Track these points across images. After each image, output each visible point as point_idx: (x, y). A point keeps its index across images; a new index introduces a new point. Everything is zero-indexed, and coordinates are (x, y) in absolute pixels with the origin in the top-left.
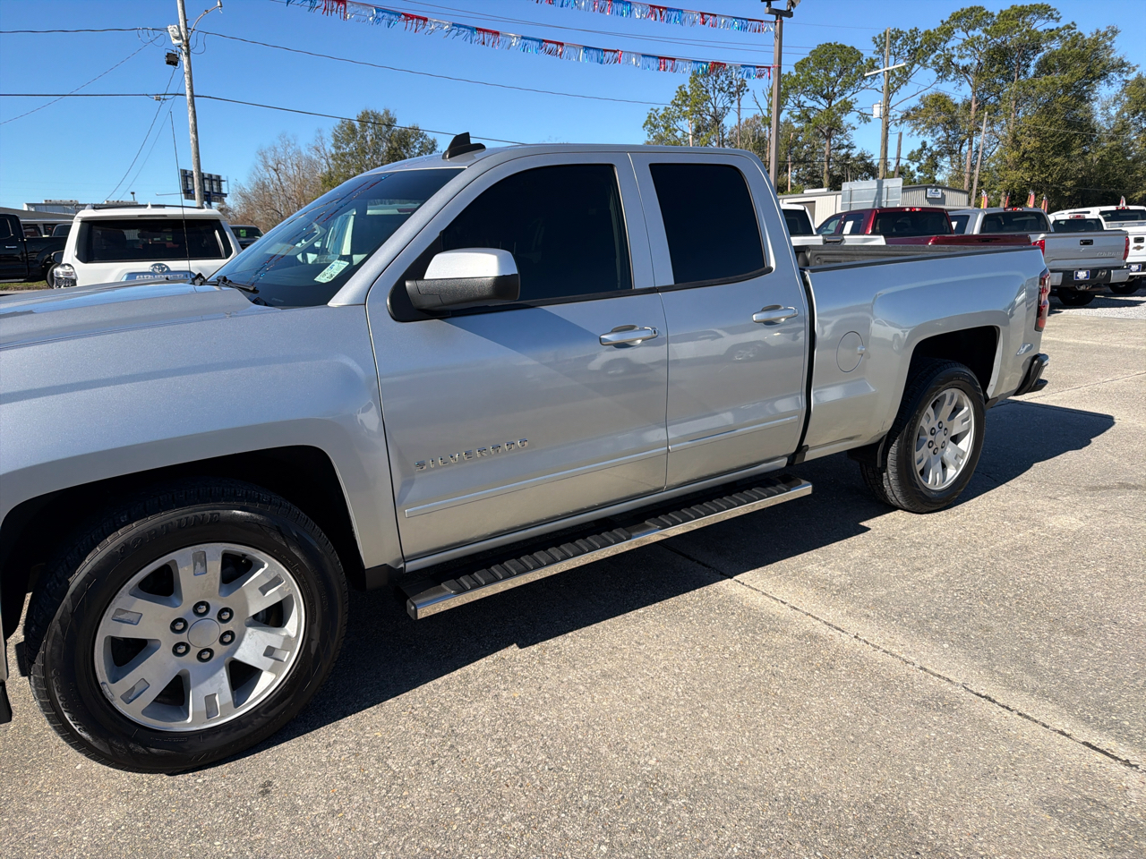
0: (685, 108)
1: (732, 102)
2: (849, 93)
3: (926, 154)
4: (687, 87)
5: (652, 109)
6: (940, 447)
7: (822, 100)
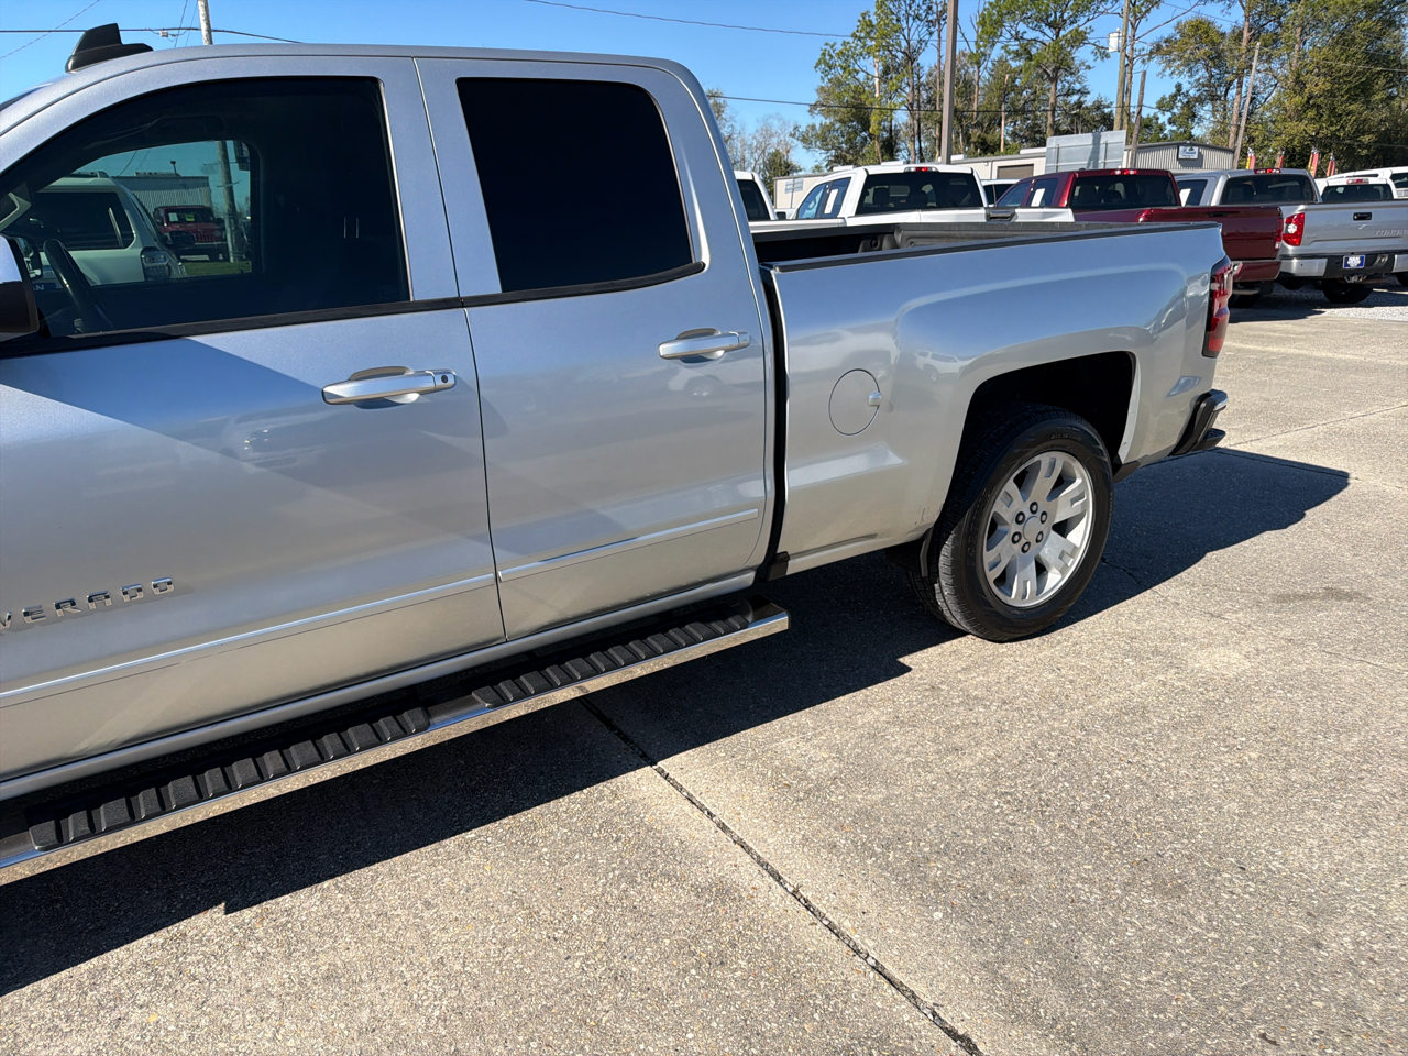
0: (869, 43)
1: (931, 34)
2: (1083, 20)
3: (1181, 100)
4: (872, 14)
5: (827, 44)
6: (1033, 541)
7: (1047, 30)
